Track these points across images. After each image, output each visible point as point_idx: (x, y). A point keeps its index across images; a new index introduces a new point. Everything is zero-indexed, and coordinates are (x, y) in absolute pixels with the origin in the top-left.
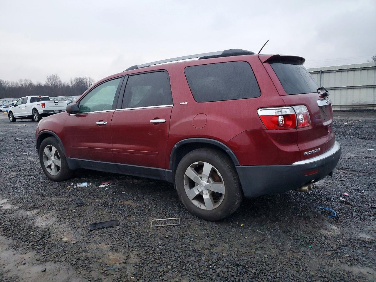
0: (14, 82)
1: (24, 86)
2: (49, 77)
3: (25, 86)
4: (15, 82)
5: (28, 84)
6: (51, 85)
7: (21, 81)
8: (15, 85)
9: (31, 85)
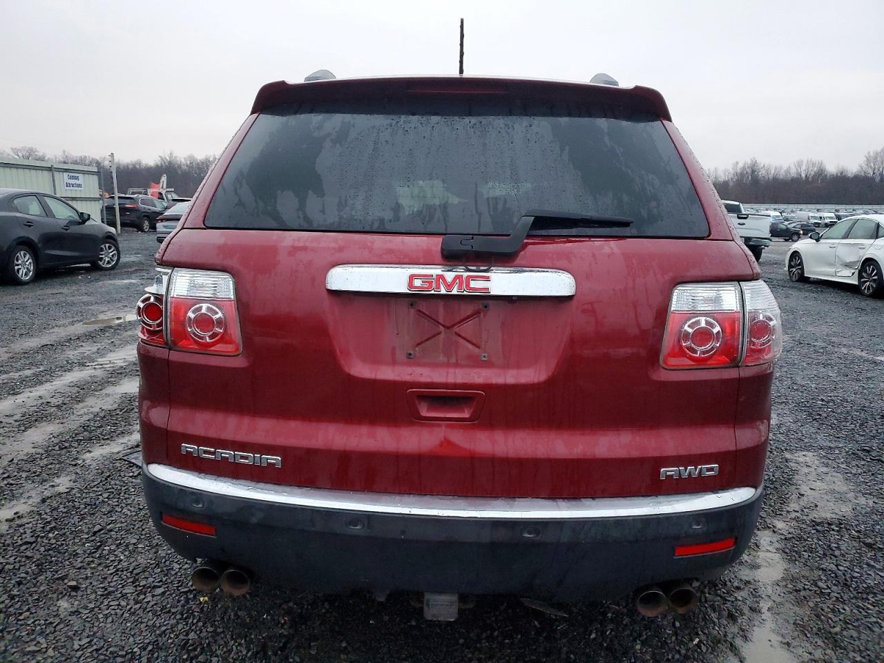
0: (781, 168)
1: (803, 176)
2: (872, 154)
3: (806, 176)
4: (785, 167)
5: (813, 173)
6: (874, 173)
7: (799, 164)
8: (782, 175)
9: (821, 174)
